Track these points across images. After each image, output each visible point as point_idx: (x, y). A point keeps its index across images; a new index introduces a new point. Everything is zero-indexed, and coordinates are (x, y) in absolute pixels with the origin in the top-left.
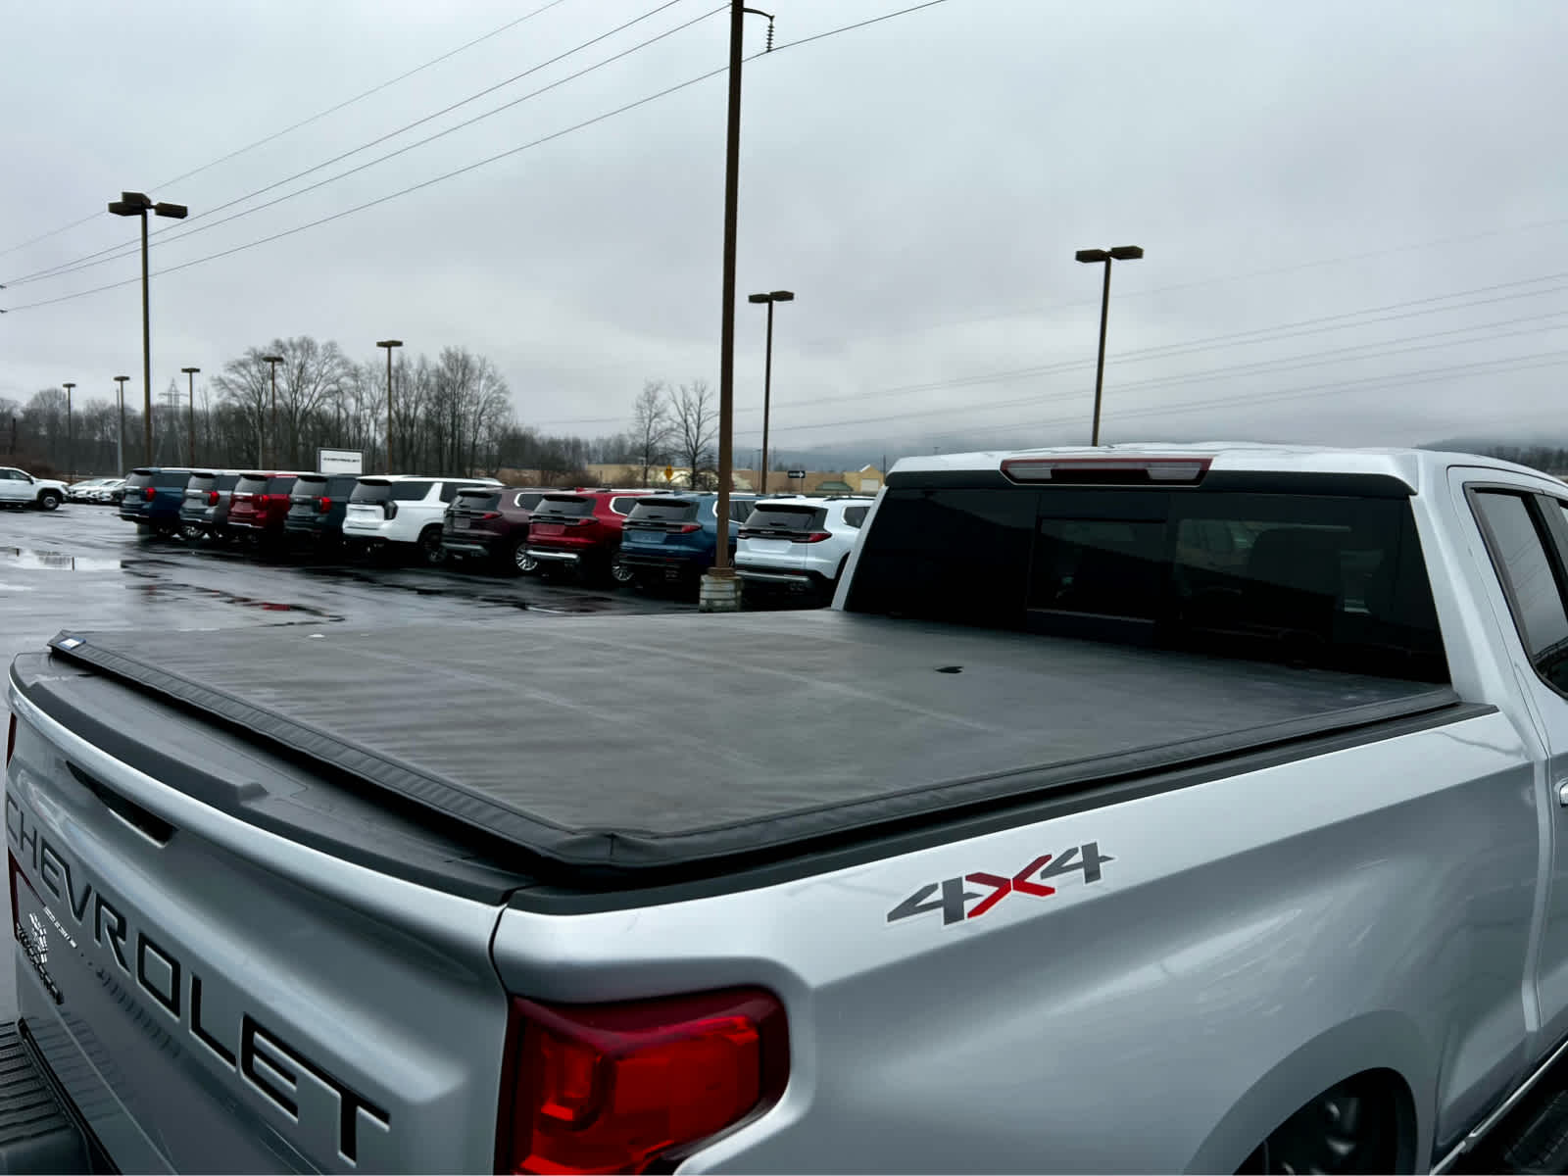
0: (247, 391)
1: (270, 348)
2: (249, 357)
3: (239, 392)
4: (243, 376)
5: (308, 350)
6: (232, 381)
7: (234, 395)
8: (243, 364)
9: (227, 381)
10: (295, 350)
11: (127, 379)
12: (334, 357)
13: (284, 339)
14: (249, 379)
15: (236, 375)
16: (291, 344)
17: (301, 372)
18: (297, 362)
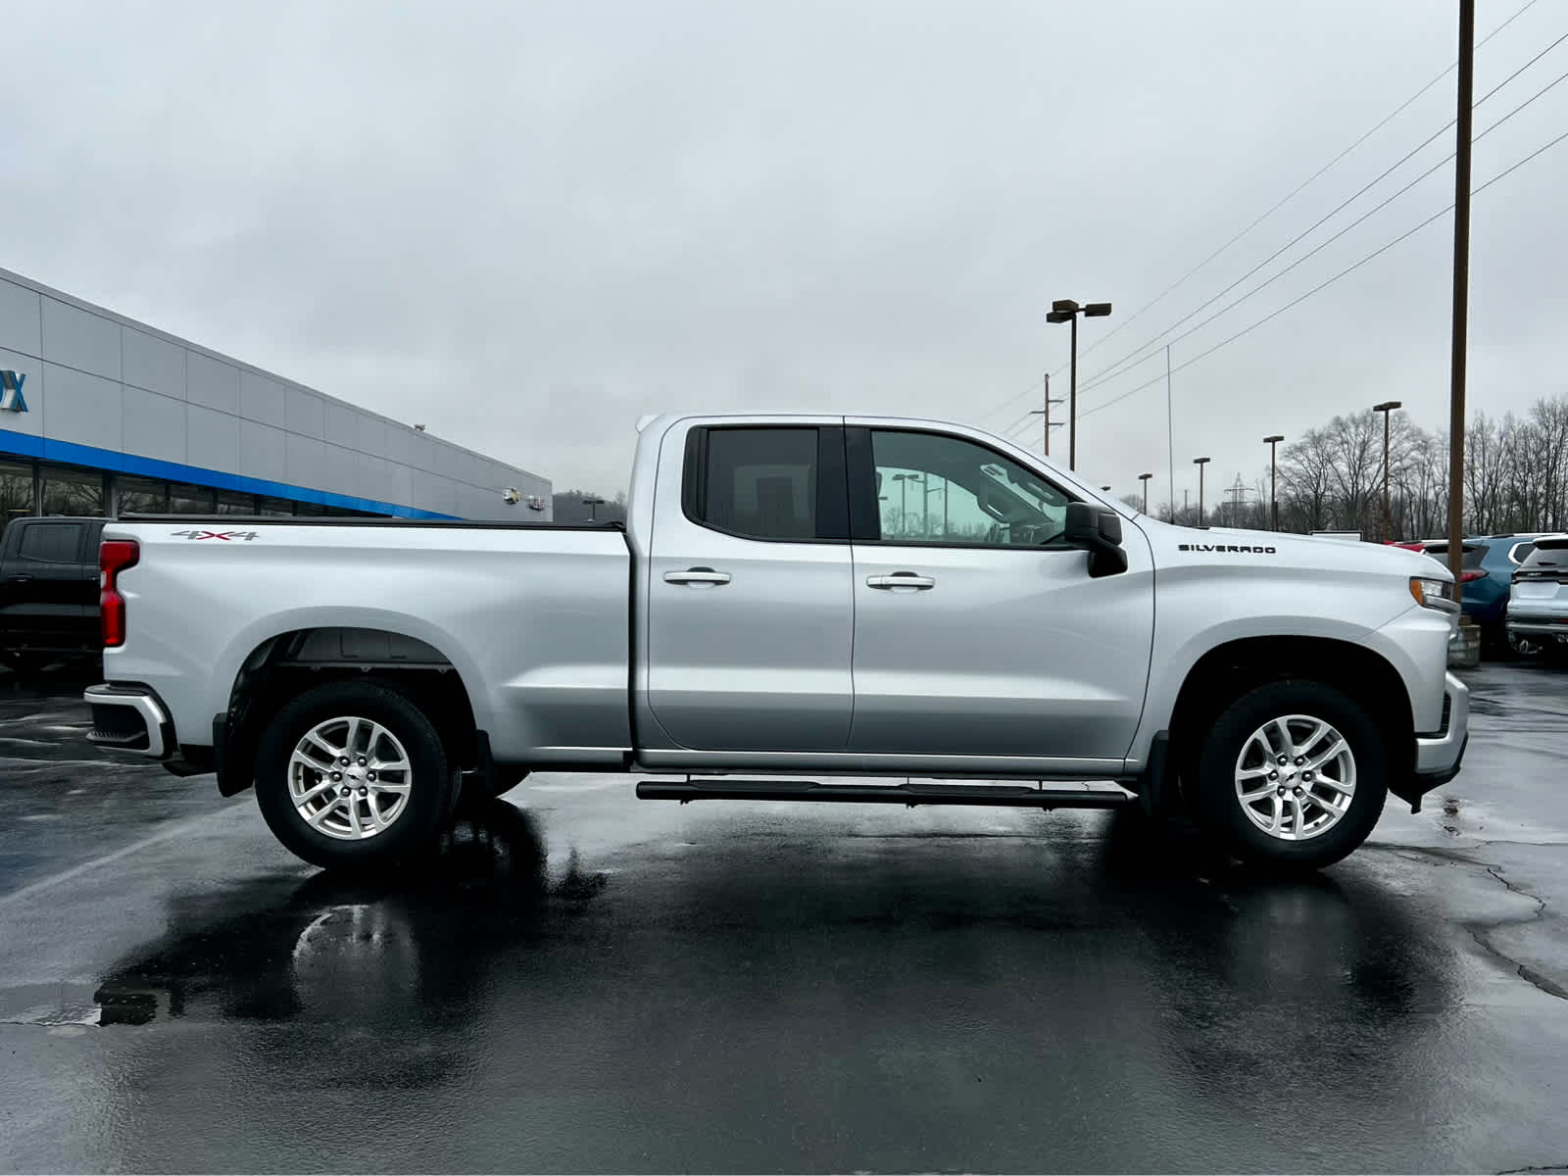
0: (1305, 478)
1: (1329, 427)
2: (1307, 439)
3: (1296, 481)
4: (1301, 462)
5: (1372, 424)
6: (1290, 469)
7: (1290, 484)
8: (1301, 449)
9: (1283, 469)
10: (1357, 427)
11: (1150, 476)
12: (1404, 429)
13: (1344, 417)
14: (1306, 463)
15: (1294, 461)
16: (1353, 421)
17: (1362, 452)
18: (1360, 440)
